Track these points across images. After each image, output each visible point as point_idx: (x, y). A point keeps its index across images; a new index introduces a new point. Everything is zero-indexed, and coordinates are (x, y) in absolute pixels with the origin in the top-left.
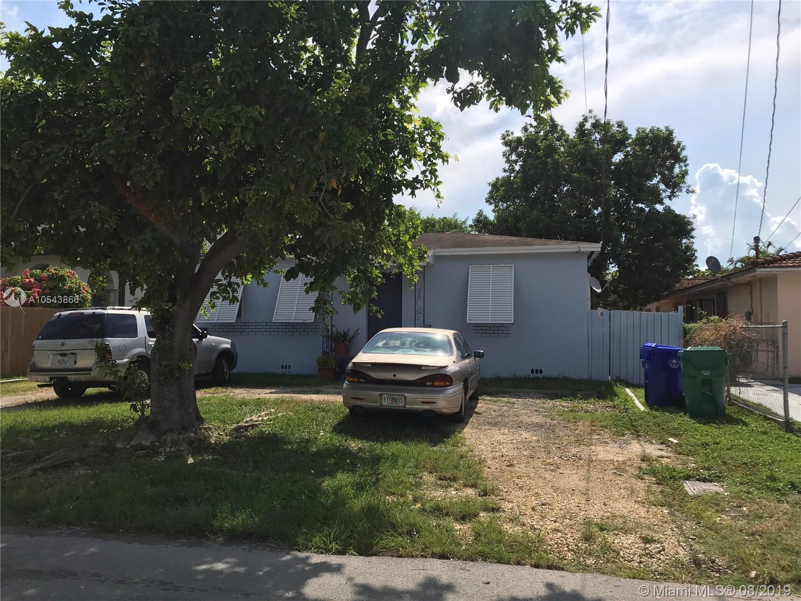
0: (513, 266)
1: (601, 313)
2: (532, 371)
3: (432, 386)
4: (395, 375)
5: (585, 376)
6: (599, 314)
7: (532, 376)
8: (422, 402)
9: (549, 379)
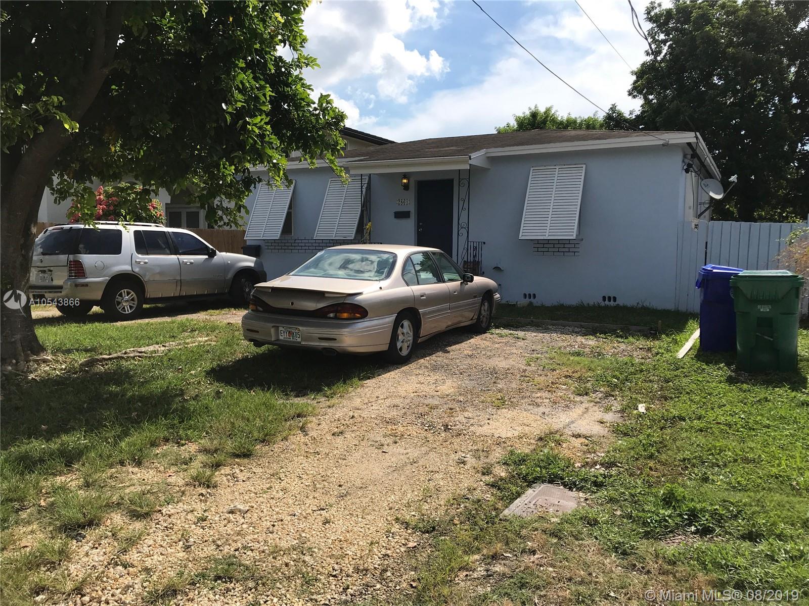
0: (584, 166)
1: (696, 225)
2: (604, 298)
3: (336, 318)
4: (292, 304)
5: (670, 306)
6: (693, 226)
7: (603, 304)
8: (319, 338)
9: (625, 308)
